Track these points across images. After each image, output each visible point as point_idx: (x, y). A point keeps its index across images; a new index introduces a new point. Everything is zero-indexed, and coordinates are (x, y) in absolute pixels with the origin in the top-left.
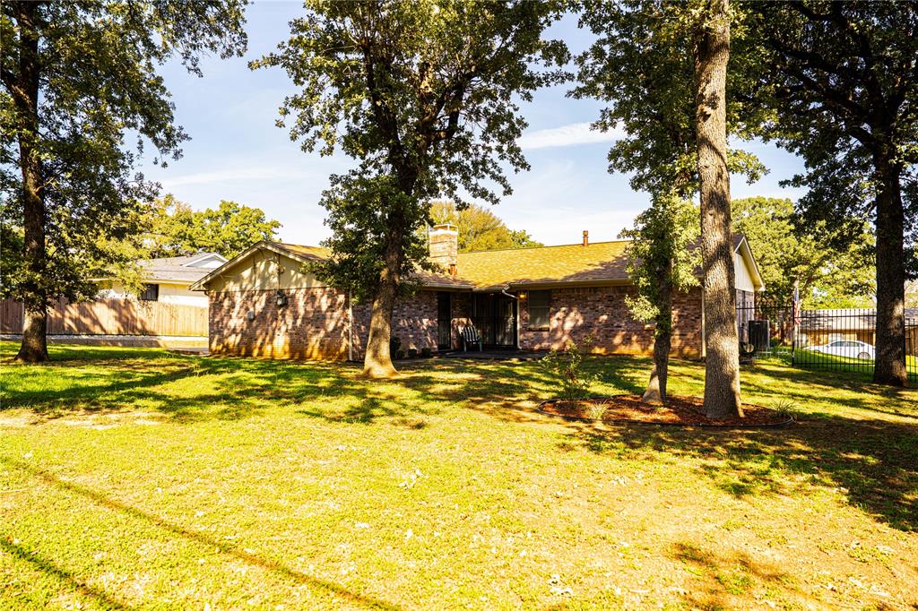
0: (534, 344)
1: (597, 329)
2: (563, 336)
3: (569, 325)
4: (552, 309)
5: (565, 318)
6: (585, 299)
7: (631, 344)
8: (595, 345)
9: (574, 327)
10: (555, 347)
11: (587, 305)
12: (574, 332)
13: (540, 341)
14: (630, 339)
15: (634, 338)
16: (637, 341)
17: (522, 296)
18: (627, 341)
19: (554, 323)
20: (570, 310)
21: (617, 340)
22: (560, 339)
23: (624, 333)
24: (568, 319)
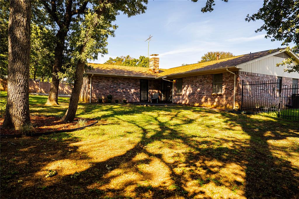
0: (177, 101)
1: (196, 94)
2: (186, 97)
3: (188, 93)
4: (183, 86)
5: (186, 90)
6: (193, 81)
7: (208, 102)
8: (196, 102)
9: (189, 94)
10: (183, 102)
11: (193, 84)
12: (189, 96)
13: (179, 99)
14: (207, 99)
15: (209, 99)
16: (210, 101)
17: (174, 81)
18: (206, 100)
19: (183, 92)
20: (188, 87)
21: (203, 100)
22: (185, 99)
23: (205, 96)
24: (188, 90)
